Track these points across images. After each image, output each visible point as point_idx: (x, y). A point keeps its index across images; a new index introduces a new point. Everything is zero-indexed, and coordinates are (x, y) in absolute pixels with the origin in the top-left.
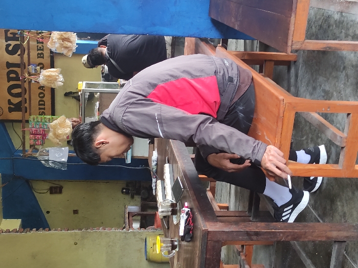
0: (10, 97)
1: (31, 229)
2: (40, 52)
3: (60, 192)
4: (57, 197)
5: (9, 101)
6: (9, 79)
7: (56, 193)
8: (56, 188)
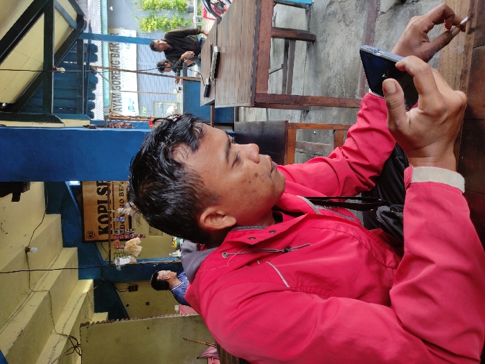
0: (100, 224)
1: (115, 320)
2: (121, 192)
3: (136, 290)
4: (134, 294)
5: (100, 228)
6: (99, 212)
7: (133, 291)
8: (133, 287)
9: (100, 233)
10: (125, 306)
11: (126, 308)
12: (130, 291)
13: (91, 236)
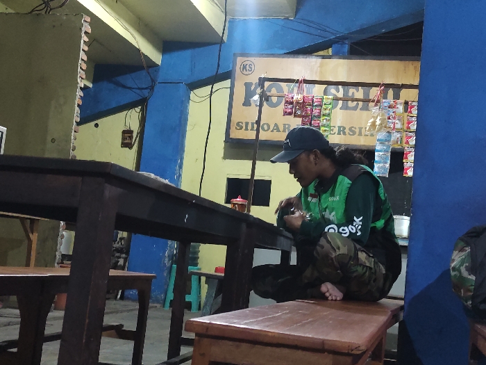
9: (248, 85)
10: (96, 122)
11: (93, 124)
12: (124, 132)
13: (245, 67)
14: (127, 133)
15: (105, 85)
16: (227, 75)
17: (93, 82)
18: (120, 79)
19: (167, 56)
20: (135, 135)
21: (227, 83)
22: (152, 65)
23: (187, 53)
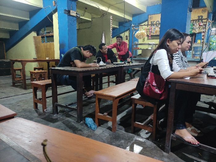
0: (156, 22)
5: (155, 21)
9: (151, 22)
13: (150, 18)
14: (127, 36)
15: (121, 27)
16: (147, 20)
17: (119, 26)
18: (124, 25)
19: (133, 18)
20: (128, 37)
21: (147, 22)
22: (129, 21)
23: (137, 16)
